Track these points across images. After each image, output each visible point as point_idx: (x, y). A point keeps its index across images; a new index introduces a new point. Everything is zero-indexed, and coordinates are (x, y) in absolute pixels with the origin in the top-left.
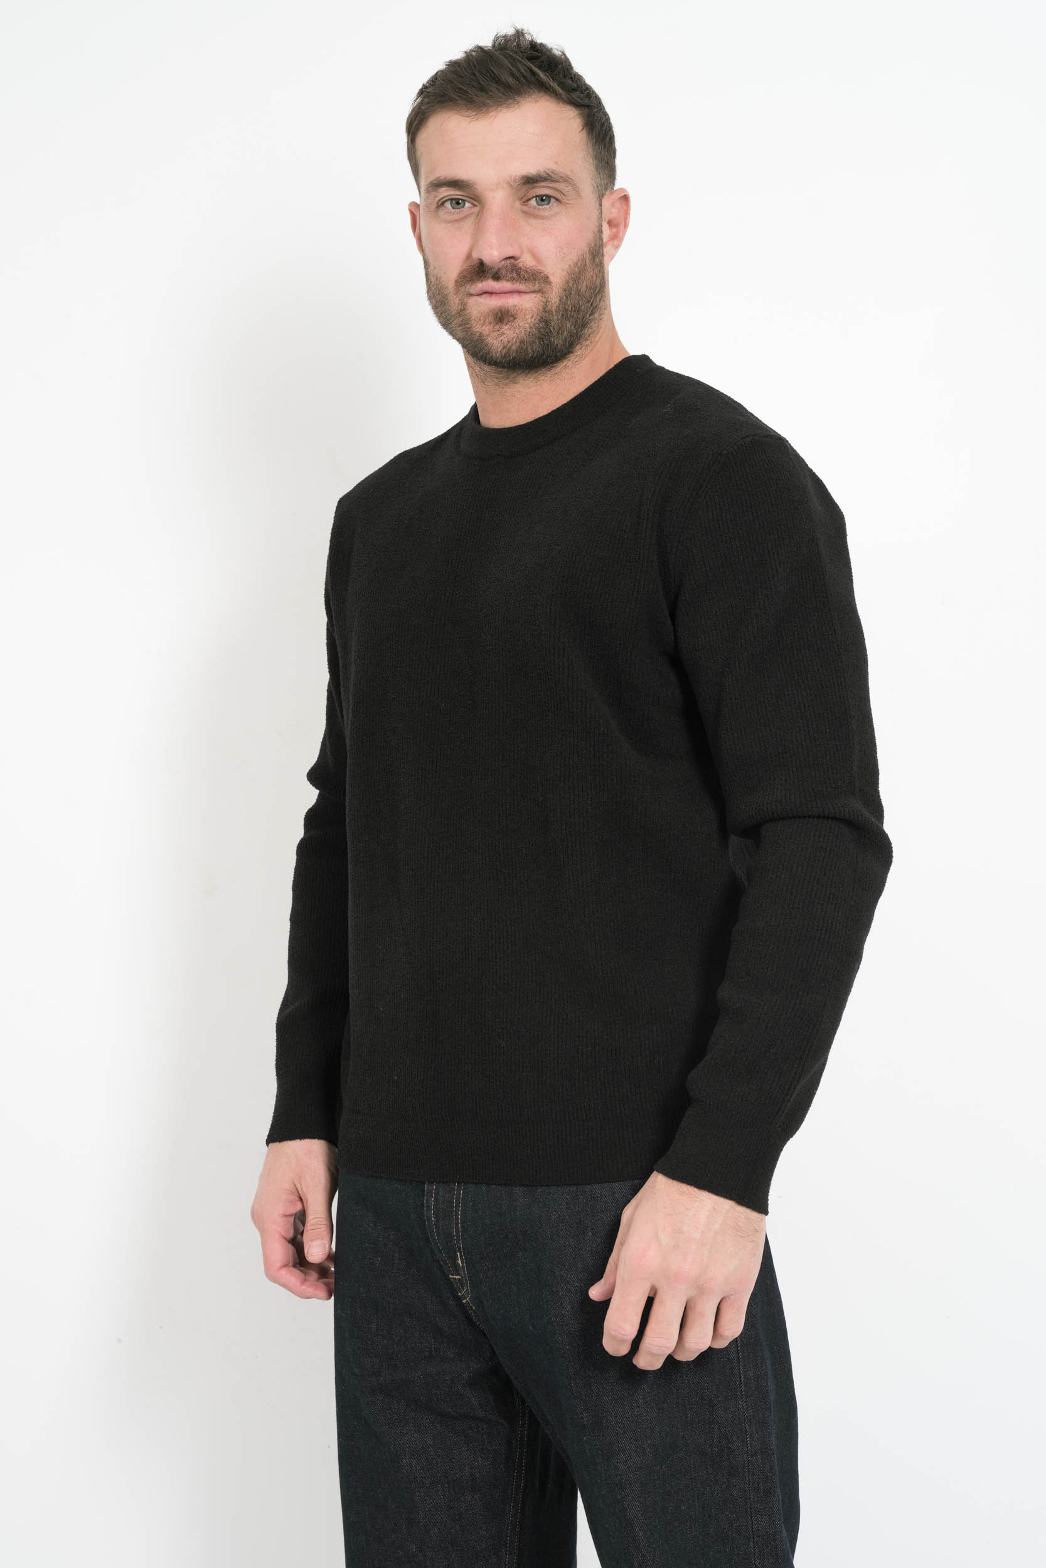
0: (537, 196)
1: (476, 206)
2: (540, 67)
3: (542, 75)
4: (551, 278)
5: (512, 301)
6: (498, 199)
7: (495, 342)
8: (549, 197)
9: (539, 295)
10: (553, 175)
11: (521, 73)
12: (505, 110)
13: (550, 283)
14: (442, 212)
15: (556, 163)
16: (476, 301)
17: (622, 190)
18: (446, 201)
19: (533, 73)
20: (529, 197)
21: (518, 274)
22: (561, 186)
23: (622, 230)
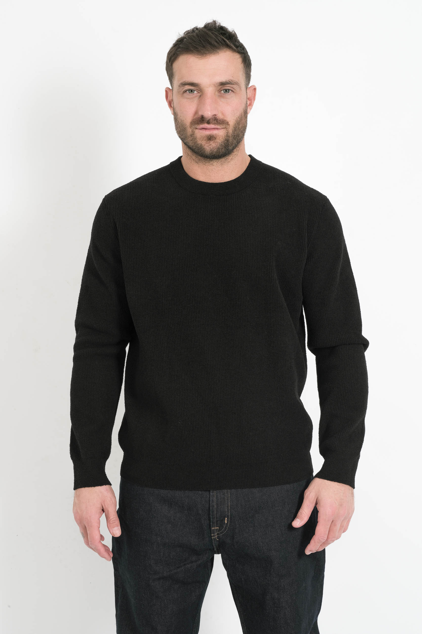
0: (224, 90)
1: (200, 93)
2: (226, 38)
3: (228, 42)
4: (230, 123)
5: (215, 132)
6: (210, 91)
7: (207, 148)
8: (229, 90)
9: (225, 130)
10: (232, 82)
11: (220, 41)
12: (213, 56)
13: (229, 125)
14: (185, 94)
15: (233, 77)
16: (199, 131)
17: (253, 86)
18: (188, 90)
19: (225, 41)
20: (222, 90)
21: (217, 121)
22: (234, 86)
23: (253, 102)
